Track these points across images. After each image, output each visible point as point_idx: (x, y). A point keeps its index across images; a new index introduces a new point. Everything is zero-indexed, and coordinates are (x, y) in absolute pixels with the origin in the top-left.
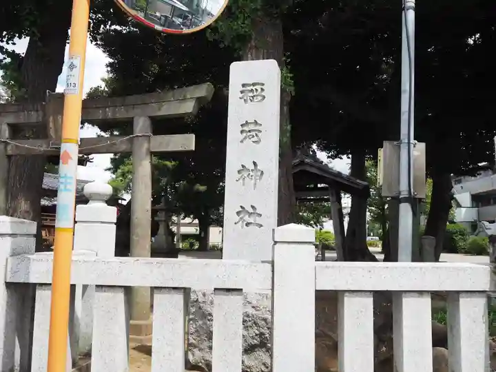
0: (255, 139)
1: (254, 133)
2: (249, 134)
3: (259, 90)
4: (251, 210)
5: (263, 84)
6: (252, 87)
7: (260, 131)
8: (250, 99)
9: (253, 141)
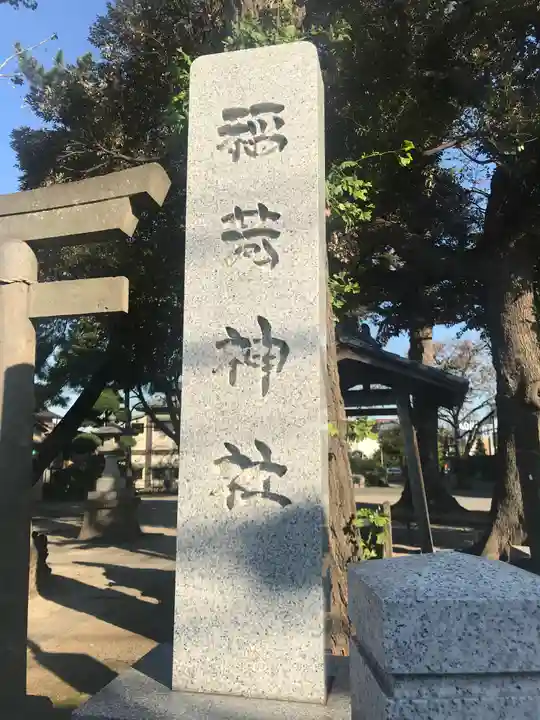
0: (263, 254)
1: (258, 240)
2: (245, 241)
3: (271, 124)
4: (256, 456)
5: (280, 108)
6: (249, 118)
7: (275, 234)
8: (246, 148)
9: (255, 262)
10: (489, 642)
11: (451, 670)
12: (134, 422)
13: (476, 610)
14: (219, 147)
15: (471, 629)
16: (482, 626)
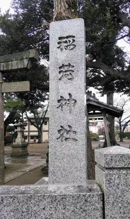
0: (70, 77)
1: (68, 73)
2: (65, 73)
3: (72, 41)
4: (68, 129)
5: (74, 37)
6: (66, 39)
7: (73, 71)
8: (65, 48)
9: (68, 79)
10: (124, 161)
11: (117, 167)
12: (24, 122)
13: (122, 155)
14: (58, 48)
15: (121, 159)
16: (123, 158)
